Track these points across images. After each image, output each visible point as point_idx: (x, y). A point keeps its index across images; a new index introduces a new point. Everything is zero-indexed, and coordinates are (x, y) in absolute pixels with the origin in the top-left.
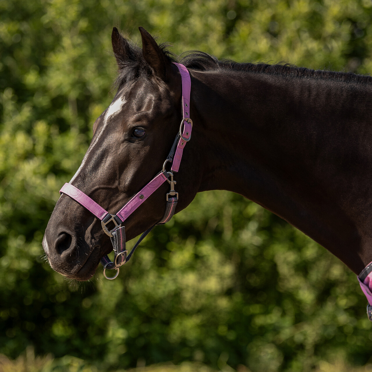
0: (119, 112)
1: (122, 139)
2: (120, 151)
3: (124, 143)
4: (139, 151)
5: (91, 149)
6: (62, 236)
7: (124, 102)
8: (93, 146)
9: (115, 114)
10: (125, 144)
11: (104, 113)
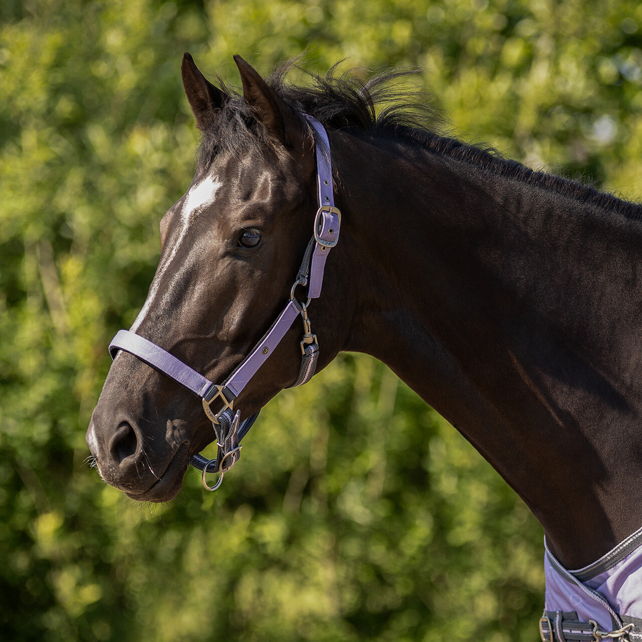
0: (210, 203)
1: (221, 251)
2: (218, 273)
3: (226, 259)
6: (123, 429)
9: (204, 206)
10: (227, 261)
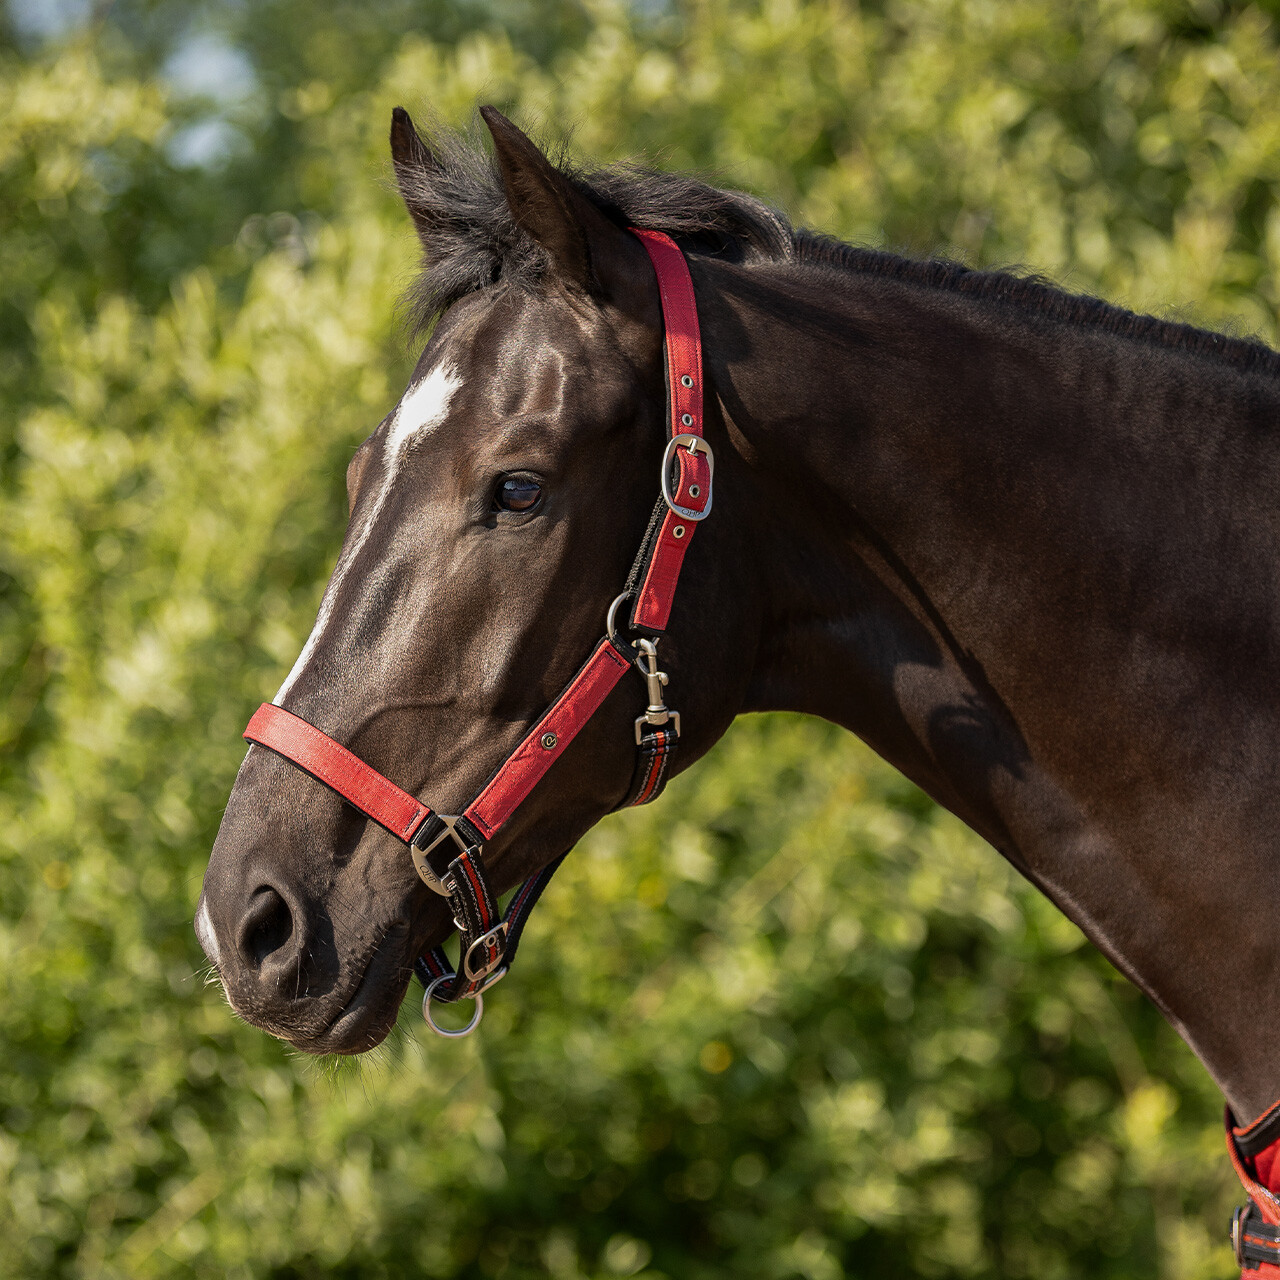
0: (438, 422)
1: (459, 521)
4: (524, 562)
5: (348, 566)
6: (262, 900)
7: (456, 384)
8: (354, 555)
9: (426, 429)
11: (382, 427)
